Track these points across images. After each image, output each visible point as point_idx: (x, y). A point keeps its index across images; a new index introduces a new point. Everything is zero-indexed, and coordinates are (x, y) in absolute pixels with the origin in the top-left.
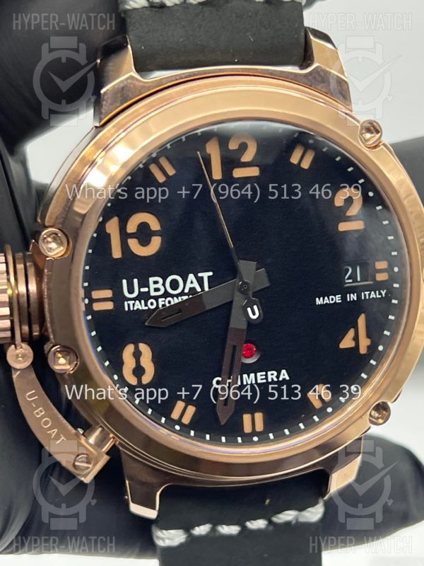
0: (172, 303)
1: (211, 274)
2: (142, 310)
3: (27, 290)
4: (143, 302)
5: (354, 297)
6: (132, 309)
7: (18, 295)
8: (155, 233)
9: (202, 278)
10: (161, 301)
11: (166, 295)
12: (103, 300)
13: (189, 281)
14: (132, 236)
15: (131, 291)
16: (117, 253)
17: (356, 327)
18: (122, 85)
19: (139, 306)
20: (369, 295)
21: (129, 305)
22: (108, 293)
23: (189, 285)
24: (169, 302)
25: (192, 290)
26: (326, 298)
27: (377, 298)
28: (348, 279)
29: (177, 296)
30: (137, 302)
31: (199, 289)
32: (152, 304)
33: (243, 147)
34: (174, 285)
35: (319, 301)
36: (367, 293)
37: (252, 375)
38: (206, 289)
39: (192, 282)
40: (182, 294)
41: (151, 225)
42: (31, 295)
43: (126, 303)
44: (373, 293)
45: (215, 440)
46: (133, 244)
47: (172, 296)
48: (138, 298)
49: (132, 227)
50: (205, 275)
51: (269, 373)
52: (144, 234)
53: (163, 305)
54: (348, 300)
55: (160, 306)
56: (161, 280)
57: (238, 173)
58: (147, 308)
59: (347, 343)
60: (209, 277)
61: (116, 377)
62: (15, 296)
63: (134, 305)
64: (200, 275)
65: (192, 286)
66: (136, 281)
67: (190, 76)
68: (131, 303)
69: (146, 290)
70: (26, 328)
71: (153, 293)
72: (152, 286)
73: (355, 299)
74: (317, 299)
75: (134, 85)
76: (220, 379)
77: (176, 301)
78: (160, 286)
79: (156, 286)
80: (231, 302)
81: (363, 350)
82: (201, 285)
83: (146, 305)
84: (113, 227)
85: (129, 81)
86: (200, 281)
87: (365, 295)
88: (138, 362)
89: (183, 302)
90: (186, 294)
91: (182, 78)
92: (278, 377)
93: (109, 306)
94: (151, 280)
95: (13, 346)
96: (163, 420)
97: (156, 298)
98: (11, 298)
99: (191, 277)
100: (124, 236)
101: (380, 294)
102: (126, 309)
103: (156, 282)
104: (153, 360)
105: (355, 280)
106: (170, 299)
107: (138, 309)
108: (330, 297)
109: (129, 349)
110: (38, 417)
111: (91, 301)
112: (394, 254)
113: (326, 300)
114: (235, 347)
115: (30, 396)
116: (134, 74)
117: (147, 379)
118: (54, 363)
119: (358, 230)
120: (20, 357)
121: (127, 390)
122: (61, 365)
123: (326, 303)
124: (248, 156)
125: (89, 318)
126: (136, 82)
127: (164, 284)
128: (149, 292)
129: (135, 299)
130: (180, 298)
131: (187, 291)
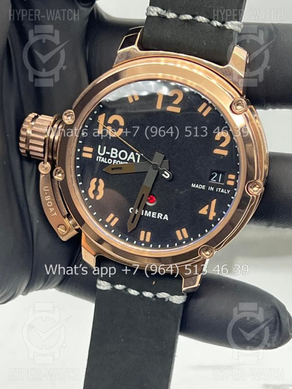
0: (120, 163)
2: (105, 163)
3: (54, 137)
4: (106, 159)
5: (212, 189)
6: (99, 161)
7: (49, 139)
8: (121, 127)
9: (137, 156)
10: (114, 161)
11: (118, 159)
12: (88, 152)
13: (130, 155)
14: (109, 125)
15: (101, 152)
16: (100, 131)
17: (210, 205)
18: (128, 51)
19: (103, 160)
21: (99, 158)
22: (91, 150)
23: (130, 158)
24: (118, 163)
25: (131, 160)
27: (224, 193)
28: (214, 179)
29: (123, 161)
30: (103, 158)
31: (134, 161)
32: (110, 161)
33: (176, 96)
34: (123, 155)
36: (220, 189)
37: (150, 212)
38: (138, 161)
39: (132, 156)
40: (126, 161)
41: (120, 122)
42: (55, 141)
43: (98, 157)
44: (223, 190)
45: (123, 239)
46: (109, 130)
47: (121, 160)
48: (104, 156)
49: (110, 121)
51: (159, 214)
52: (115, 126)
53: (115, 164)
54: (209, 189)
55: (114, 164)
56: (117, 151)
57: (170, 109)
59: (203, 211)
60: (141, 157)
61: (83, 191)
62: (47, 139)
63: (101, 159)
64: (137, 154)
65: (131, 158)
66: (105, 148)
67: (163, 54)
68: (100, 157)
69: (109, 153)
70: (50, 157)
71: (111, 156)
72: (112, 153)
74: (193, 184)
75: (134, 52)
76: (133, 208)
77: (122, 163)
78: (116, 153)
79: (114, 153)
80: (147, 172)
81: (211, 218)
82: (136, 160)
83: (107, 161)
84: (101, 118)
85: (132, 50)
86: (136, 157)
87: (218, 190)
88: (97, 188)
89: (125, 164)
90: (127, 162)
91: (158, 54)
92: (163, 217)
93: (90, 156)
94: (113, 149)
95: (43, 162)
96: (100, 220)
97: (113, 159)
98: (45, 139)
99: (132, 153)
100: (106, 123)
101: (226, 191)
102: (97, 160)
103: (114, 151)
104: (104, 189)
105: (217, 181)
106: (119, 161)
107: (102, 162)
108: (200, 185)
109: (95, 180)
110: (47, 200)
111: (82, 151)
112: (238, 172)
113: (197, 186)
114: (143, 195)
115: (46, 189)
116: (135, 46)
117: (99, 197)
118: (55, 175)
119: (223, 155)
120: (44, 168)
121: (86, 199)
122: (59, 177)
123: (197, 188)
124: (176, 102)
125: (78, 158)
126: (135, 51)
127: (118, 153)
128: (110, 155)
129: (102, 156)
130: (124, 163)
131: (128, 160)
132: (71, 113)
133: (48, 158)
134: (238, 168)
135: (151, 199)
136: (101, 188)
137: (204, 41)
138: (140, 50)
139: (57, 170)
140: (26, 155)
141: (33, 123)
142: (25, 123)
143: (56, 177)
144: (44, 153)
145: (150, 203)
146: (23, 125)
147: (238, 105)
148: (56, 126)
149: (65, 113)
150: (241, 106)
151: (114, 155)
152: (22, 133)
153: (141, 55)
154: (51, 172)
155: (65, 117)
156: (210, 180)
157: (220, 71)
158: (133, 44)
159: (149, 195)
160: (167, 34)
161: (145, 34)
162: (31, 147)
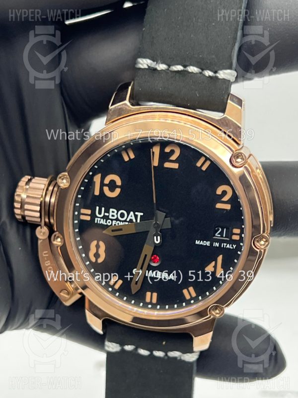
0: (120, 224)
1: (142, 214)
3: (50, 201)
4: (105, 220)
6: (98, 222)
7: (45, 202)
8: (118, 187)
10: (114, 222)
11: (117, 219)
12: (85, 214)
13: (130, 215)
14: (106, 185)
15: (100, 213)
16: (97, 193)
17: (216, 261)
18: (119, 107)
20: (226, 246)
22: (89, 212)
23: (130, 217)
24: (118, 224)
26: (202, 241)
27: (230, 249)
28: (218, 234)
29: (123, 221)
31: (134, 221)
33: (172, 152)
34: (122, 215)
35: (197, 242)
36: (225, 244)
38: (138, 221)
39: (131, 216)
40: (125, 221)
41: (117, 182)
42: (51, 203)
43: (96, 219)
44: (228, 245)
45: (128, 301)
46: (106, 189)
49: (107, 181)
50: (139, 214)
51: (164, 273)
52: (112, 186)
54: (214, 245)
55: (113, 225)
56: (116, 211)
57: (167, 165)
58: (106, 224)
59: (209, 268)
60: (141, 216)
61: (84, 255)
62: (43, 202)
63: (100, 221)
64: (136, 213)
65: (131, 218)
66: (103, 209)
70: (47, 220)
71: (110, 217)
72: (111, 214)
73: (218, 246)
74: (197, 241)
75: (126, 109)
77: (121, 224)
78: (115, 214)
80: (148, 231)
81: (218, 275)
82: (136, 219)
84: (97, 179)
85: (123, 106)
87: (224, 245)
88: (97, 250)
89: (125, 225)
90: (127, 222)
91: (151, 109)
93: (88, 218)
94: (111, 210)
95: (40, 227)
96: (103, 283)
97: (112, 220)
98: (41, 202)
99: (132, 213)
100: (102, 184)
101: (232, 246)
103: (113, 212)
104: (105, 252)
105: (222, 236)
106: (118, 222)
108: (204, 242)
109: (95, 243)
110: (47, 265)
111: (80, 214)
112: (243, 226)
113: (202, 243)
114: (146, 255)
115: (45, 254)
116: (127, 102)
117: (100, 260)
118: (54, 240)
119: (226, 210)
120: (42, 233)
121: (88, 263)
122: (58, 242)
123: (201, 245)
124: (174, 157)
125: (76, 222)
126: (127, 107)
127: (117, 214)
128: (108, 216)
129: (101, 218)
130: (124, 223)
131: (128, 220)
132: (65, 177)
133: (45, 222)
134: (242, 222)
135: (155, 258)
136: (102, 251)
137: (197, 92)
138: (132, 105)
139: (55, 235)
140: (22, 221)
141: (27, 187)
142: (19, 188)
143: (55, 242)
144: (41, 217)
145: (154, 262)
146: (17, 190)
147: (238, 158)
148: (51, 188)
149: (59, 176)
150: (241, 159)
151: (113, 216)
152: (17, 198)
153: (133, 111)
154: (50, 237)
155: (59, 181)
156: (214, 236)
157: (217, 123)
158: (125, 99)
159: (152, 255)
160: (159, 85)
161: (136, 88)
162: (27, 213)
